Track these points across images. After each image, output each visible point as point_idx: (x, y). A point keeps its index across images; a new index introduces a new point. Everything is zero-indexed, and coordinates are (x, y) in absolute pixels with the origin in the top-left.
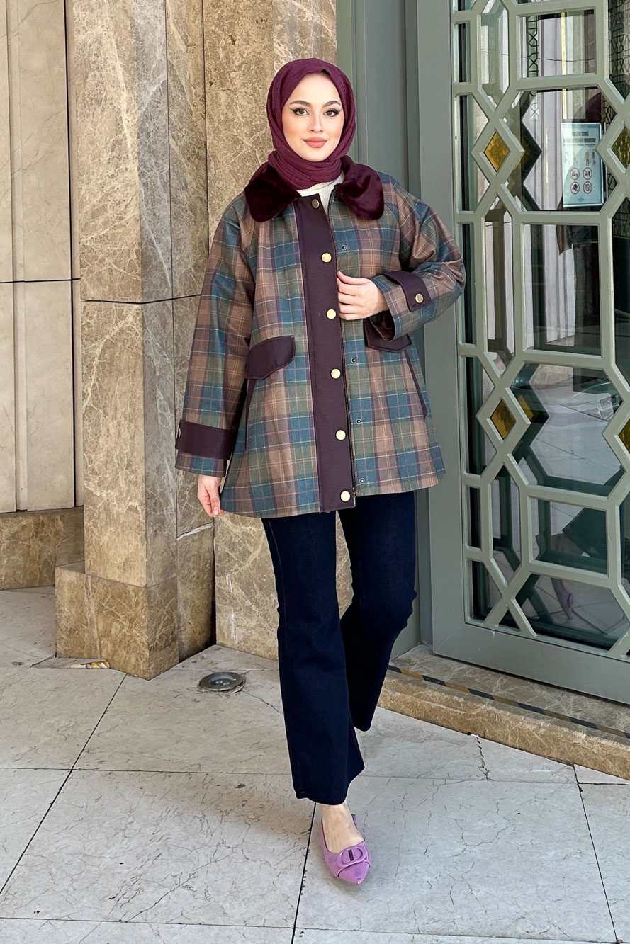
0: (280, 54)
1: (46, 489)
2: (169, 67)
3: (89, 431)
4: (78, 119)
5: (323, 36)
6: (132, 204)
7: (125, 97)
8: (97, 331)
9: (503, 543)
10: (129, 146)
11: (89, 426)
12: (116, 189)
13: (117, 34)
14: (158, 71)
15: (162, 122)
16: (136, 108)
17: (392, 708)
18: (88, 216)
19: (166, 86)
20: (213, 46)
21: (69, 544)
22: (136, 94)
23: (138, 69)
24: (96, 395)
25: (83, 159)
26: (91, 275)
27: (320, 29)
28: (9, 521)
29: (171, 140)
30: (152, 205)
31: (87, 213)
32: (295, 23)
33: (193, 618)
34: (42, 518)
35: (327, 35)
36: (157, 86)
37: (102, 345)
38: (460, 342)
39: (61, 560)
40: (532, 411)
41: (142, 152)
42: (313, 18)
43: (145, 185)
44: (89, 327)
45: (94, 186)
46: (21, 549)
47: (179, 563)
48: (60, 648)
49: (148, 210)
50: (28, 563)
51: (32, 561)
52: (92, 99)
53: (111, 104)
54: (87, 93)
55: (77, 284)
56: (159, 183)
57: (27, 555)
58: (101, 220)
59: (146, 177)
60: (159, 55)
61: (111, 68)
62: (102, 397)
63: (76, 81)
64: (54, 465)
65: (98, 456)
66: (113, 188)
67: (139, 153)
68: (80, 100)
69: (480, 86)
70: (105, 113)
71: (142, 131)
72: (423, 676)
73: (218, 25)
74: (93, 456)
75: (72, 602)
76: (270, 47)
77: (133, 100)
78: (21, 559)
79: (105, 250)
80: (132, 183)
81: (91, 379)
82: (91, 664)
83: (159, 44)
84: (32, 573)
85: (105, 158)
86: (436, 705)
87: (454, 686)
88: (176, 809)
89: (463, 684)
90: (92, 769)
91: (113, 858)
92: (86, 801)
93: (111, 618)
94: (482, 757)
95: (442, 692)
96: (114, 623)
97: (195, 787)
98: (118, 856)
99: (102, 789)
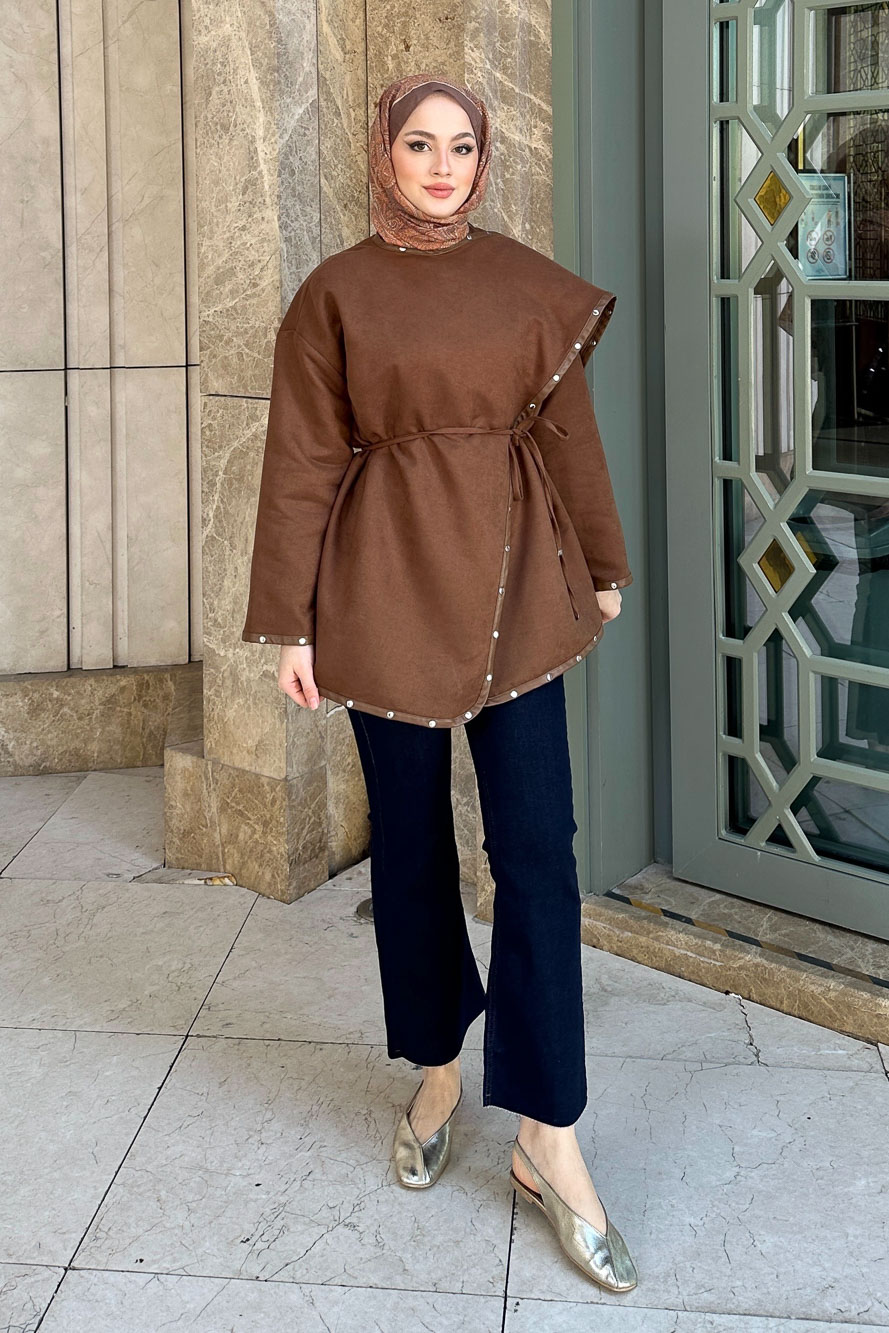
0: (473, 63)
1: (152, 639)
2: (321, 81)
3: (210, 569)
4: (198, 150)
5: (532, 38)
6: (270, 265)
7: (261, 120)
8: (222, 436)
9: (772, 731)
10: (267, 187)
11: (210, 562)
12: (248, 245)
13: (251, 35)
14: (306, 86)
15: (311, 155)
16: (277, 136)
17: (619, 952)
18: (211, 281)
19: (316, 107)
20: (380, 54)
21: (182, 716)
22: (277, 117)
23: (279, 82)
24: (220, 521)
25: (204, 204)
26: (214, 360)
27: (528, 28)
28: (103, 680)
29: (323, 180)
30: (297, 268)
31: (209, 277)
32: (495, 20)
33: (347, 819)
34: (146, 677)
35: (537, 36)
36: (304, 106)
37: (228, 455)
38: (717, 459)
39: (172, 738)
40: (815, 554)
41: (284, 197)
42: (519, 13)
43: (287, 240)
44: (211, 431)
45: (219, 241)
46: (118, 717)
47: (329, 748)
48: (170, 856)
49: (291, 274)
50: (128, 735)
51: (134, 733)
52: (217, 124)
53: (243, 130)
54: (210, 116)
55: (195, 373)
56: (306, 237)
57: (127, 725)
58: (228, 287)
59: (290, 229)
60: (307, 65)
61: (243, 81)
62: (228, 523)
63: (194, 99)
64: (163, 608)
65: (223, 602)
66: (245, 244)
67: (279, 197)
68: (201, 125)
69: (750, 108)
70: (235, 143)
71: (284, 167)
72: (662, 909)
73: (386, 26)
74: (216, 603)
75: (186, 795)
76: (458, 54)
77: (273, 125)
78: (119, 730)
79: (233, 327)
80: (271, 238)
81: (214, 500)
82: (211, 879)
83: (307, 49)
84: (133, 748)
85: (233, 204)
86: (682, 952)
87: (706, 926)
88: (332, 1100)
89: (718, 923)
90: (215, 1035)
91: (245, 1176)
92: (208, 1085)
93: (239, 819)
94: (748, 1029)
95: (690, 934)
96: (242, 825)
97: (356, 1066)
98: (252, 1172)
99: (228, 1066)
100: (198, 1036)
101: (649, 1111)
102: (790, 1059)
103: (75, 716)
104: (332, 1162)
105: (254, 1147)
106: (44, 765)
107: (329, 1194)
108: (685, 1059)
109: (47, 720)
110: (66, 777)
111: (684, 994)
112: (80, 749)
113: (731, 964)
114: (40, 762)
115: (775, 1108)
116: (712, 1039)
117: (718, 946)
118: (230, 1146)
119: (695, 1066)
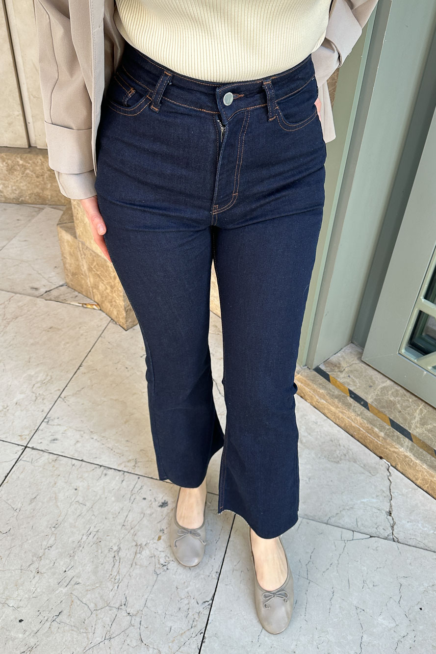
17: (316, 407)
48: (68, 281)
72: (349, 390)
82: (86, 304)
86: (356, 425)
87: (377, 411)
88: (98, 531)
89: (385, 410)
90: (43, 449)
91: (16, 609)
92: (23, 500)
93: (98, 279)
94: (390, 499)
95: (365, 419)
96: (100, 283)
97: (123, 497)
98: (22, 605)
99: (42, 483)
100: (33, 448)
101: (308, 581)
102: (415, 535)
103: (34, 175)
104: (79, 602)
105: (32, 576)
106: (21, 199)
107: (66, 641)
108: (343, 525)
109: (18, 176)
110: (33, 207)
111: (353, 454)
112: (40, 193)
113: (388, 447)
114: (19, 197)
115: (398, 592)
116: (364, 505)
117: (382, 434)
118: (16, 571)
119: (348, 535)
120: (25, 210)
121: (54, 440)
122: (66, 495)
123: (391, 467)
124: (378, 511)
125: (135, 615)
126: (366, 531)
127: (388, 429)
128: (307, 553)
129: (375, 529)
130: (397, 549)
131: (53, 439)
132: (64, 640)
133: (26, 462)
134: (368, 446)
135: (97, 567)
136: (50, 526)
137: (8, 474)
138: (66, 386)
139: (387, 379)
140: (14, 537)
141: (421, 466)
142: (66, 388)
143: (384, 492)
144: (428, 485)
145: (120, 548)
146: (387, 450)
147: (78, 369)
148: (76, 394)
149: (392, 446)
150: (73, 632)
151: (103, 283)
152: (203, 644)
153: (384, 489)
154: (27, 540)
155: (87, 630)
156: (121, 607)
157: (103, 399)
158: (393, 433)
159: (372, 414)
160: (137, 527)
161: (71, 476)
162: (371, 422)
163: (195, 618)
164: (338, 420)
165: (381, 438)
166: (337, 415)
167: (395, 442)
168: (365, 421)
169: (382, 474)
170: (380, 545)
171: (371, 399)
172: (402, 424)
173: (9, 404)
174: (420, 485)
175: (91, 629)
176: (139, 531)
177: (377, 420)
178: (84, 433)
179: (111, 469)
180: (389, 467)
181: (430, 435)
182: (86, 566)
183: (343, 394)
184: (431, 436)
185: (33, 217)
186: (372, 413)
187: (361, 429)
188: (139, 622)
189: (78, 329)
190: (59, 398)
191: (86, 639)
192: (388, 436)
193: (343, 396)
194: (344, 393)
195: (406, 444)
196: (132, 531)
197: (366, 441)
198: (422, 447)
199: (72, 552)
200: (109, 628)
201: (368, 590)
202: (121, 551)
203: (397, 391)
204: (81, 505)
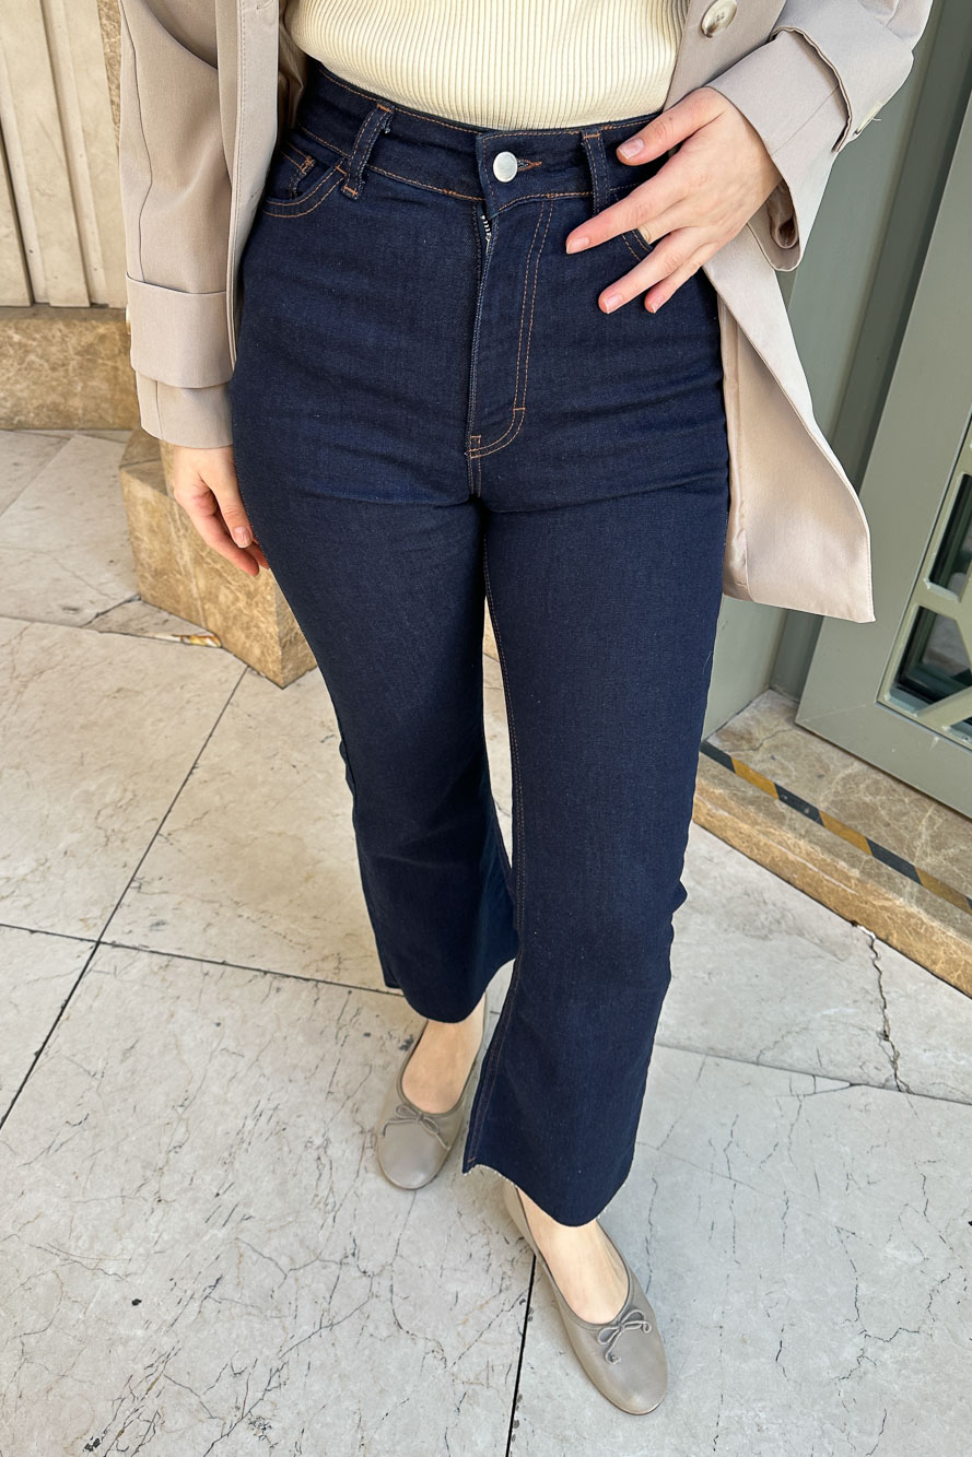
28: (77, 323)
46: (103, 371)
48: (144, 590)
72: (777, 786)
75: (152, 530)
78: (105, 386)
82: (188, 637)
86: (799, 860)
87: (839, 827)
88: (276, 1108)
89: (856, 823)
90: (137, 945)
91: (122, 1278)
92: (106, 1053)
93: (217, 579)
94: (883, 1005)
95: (816, 844)
96: (222, 587)
97: (322, 1033)
98: (133, 1270)
99: (142, 1015)
100: (114, 945)
101: (733, 1183)
102: (942, 1076)
103: (46, 365)
104: (255, 1257)
105: (147, 1208)
106: (17, 418)
107: (238, 1337)
108: (791, 1065)
109: (11, 369)
110: (46, 436)
111: (794, 918)
112: (59, 404)
113: (871, 898)
114: (12, 415)
115: (920, 1192)
116: (830, 1021)
117: (855, 873)
118: (113, 1201)
119: (804, 1084)
120: (29, 443)
121: (158, 924)
122: (198, 1036)
123: (877, 941)
124: (861, 1032)
125: (379, 1275)
126: (840, 1074)
127: (867, 862)
128: (722, 1125)
129: (858, 1069)
130: (907, 1105)
131: (155, 922)
132: (234, 1336)
133: (102, 975)
134: (825, 899)
135: (284, 1182)
136: (172, 1103)
137: (67, 1001)
138: (169, 811)
139: (853, 759)
140: (97, 1130)
141: (944, 933)
142: (170, 814)
143: (867, 992)
144: (960, 972)
145: (328, 1140)
146: (867, 906)
147: (191, 773)
148: (192, 826)
149: (879, 896)
150: (251, 1317)
151: (228, 588)
152: (529, 1324)
153: (868, 987)
154: (127, 1136)
155: (279, 1311)
156: (345, 1261)
157: (251, 833)
158: (878, 868)
159: (829, 833)
160: (358, 1096)
161: (203, 997)
162: (829, 849)
163: (504, 1273)
164: (756, 851)
165: (853, 882)
166: (755, 840)
167: (884, 886)
168: (818, 849)
169: (859, 956)
170: (871, 1100)
171: (823, 802)
172: (894, 849)
173: (49, 856)
174: (941, 974)
175: (289, 1309)
176: (363, 1102)
177: (842, 845)
178: (221, 906)
179: (288, 976)
180: (873, 941)
181: (955, 868)
182: (262, 1182)
183: (764, 795)
184: (957, 871)
185: (48, 455)
186: (829, 830)
187: (810, 865)
188: (388, 1288)
189: (178, 689)
190: (158, 837)
191: (280, 1331)
192: (869, 875)
193: (764, 798)
194: (766, 792)
195: (908, 889)
196: (350, 1104)
197: (820, 890)
198: (940, 895)
199: (226, 1154)
200: (325, 1305)
201: (857, 1192)
202: (330, 1146)
203: (876, 782)
204: (234, 1056)
